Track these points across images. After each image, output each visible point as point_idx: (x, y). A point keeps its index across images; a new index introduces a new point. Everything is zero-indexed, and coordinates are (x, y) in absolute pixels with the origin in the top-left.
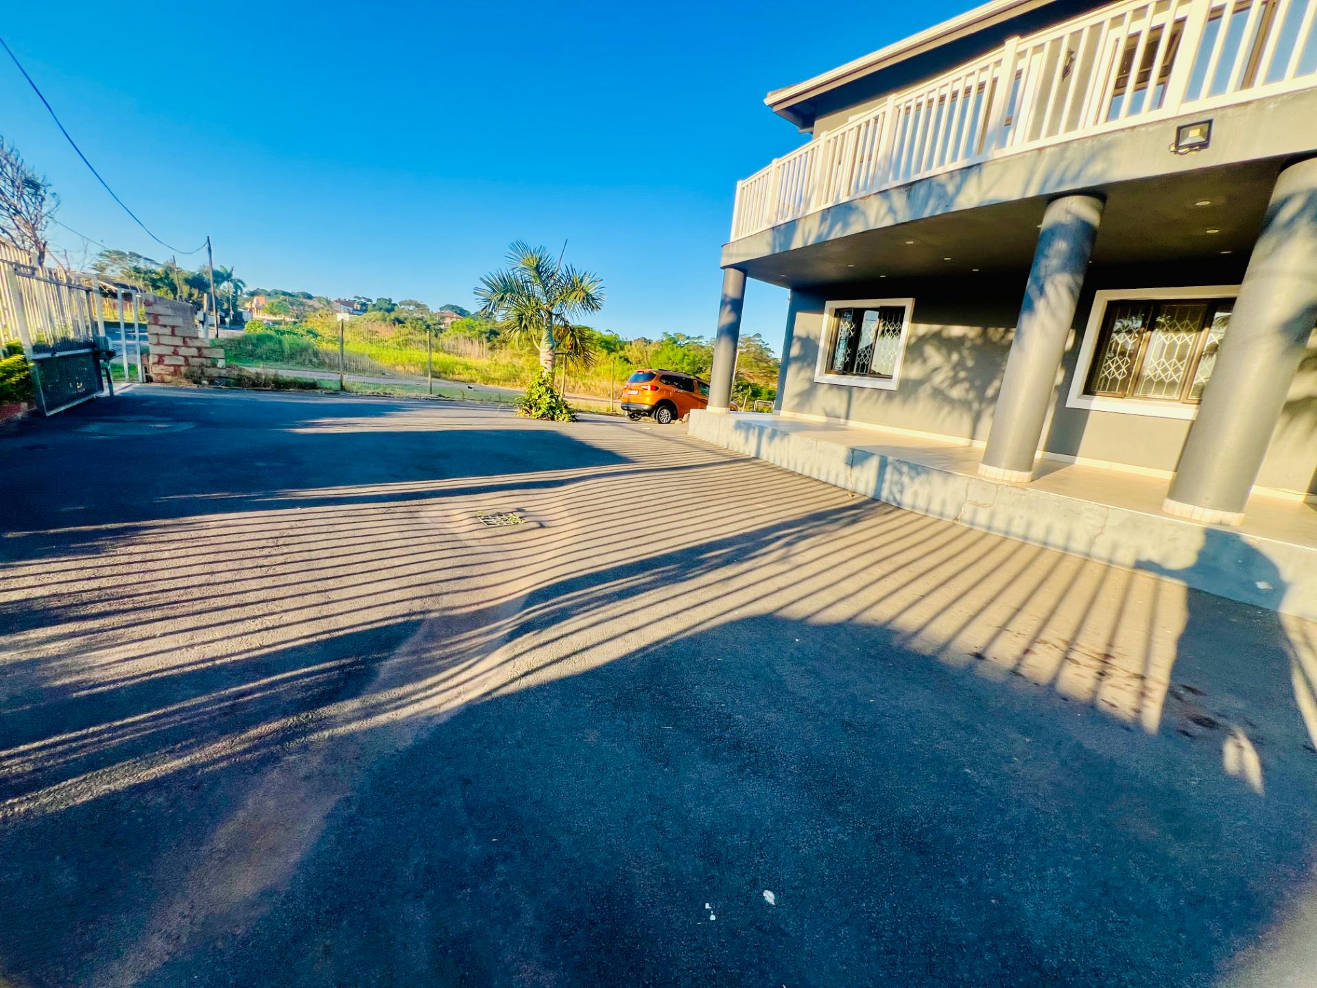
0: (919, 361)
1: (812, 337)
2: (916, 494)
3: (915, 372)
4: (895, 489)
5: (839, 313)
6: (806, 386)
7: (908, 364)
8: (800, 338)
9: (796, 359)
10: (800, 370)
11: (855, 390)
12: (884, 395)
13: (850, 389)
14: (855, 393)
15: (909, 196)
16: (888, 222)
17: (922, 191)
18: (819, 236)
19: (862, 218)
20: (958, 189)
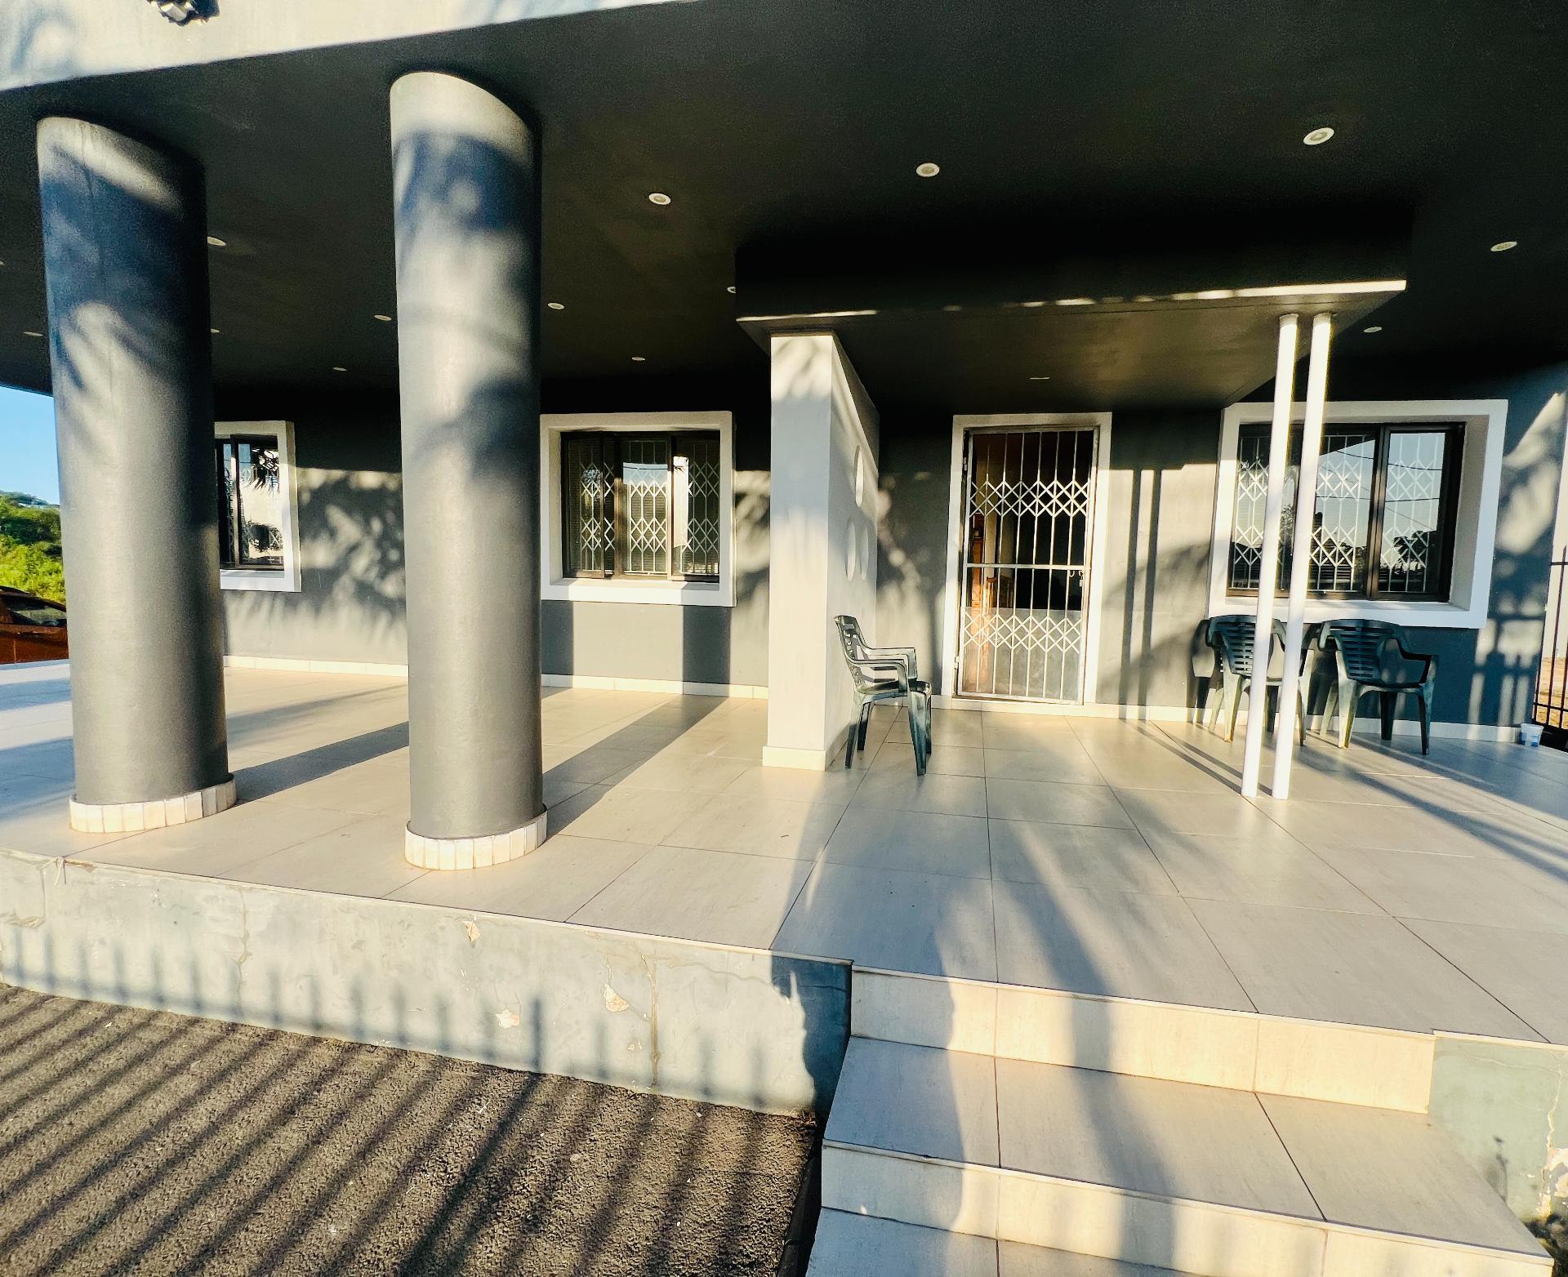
12: (279, 603)
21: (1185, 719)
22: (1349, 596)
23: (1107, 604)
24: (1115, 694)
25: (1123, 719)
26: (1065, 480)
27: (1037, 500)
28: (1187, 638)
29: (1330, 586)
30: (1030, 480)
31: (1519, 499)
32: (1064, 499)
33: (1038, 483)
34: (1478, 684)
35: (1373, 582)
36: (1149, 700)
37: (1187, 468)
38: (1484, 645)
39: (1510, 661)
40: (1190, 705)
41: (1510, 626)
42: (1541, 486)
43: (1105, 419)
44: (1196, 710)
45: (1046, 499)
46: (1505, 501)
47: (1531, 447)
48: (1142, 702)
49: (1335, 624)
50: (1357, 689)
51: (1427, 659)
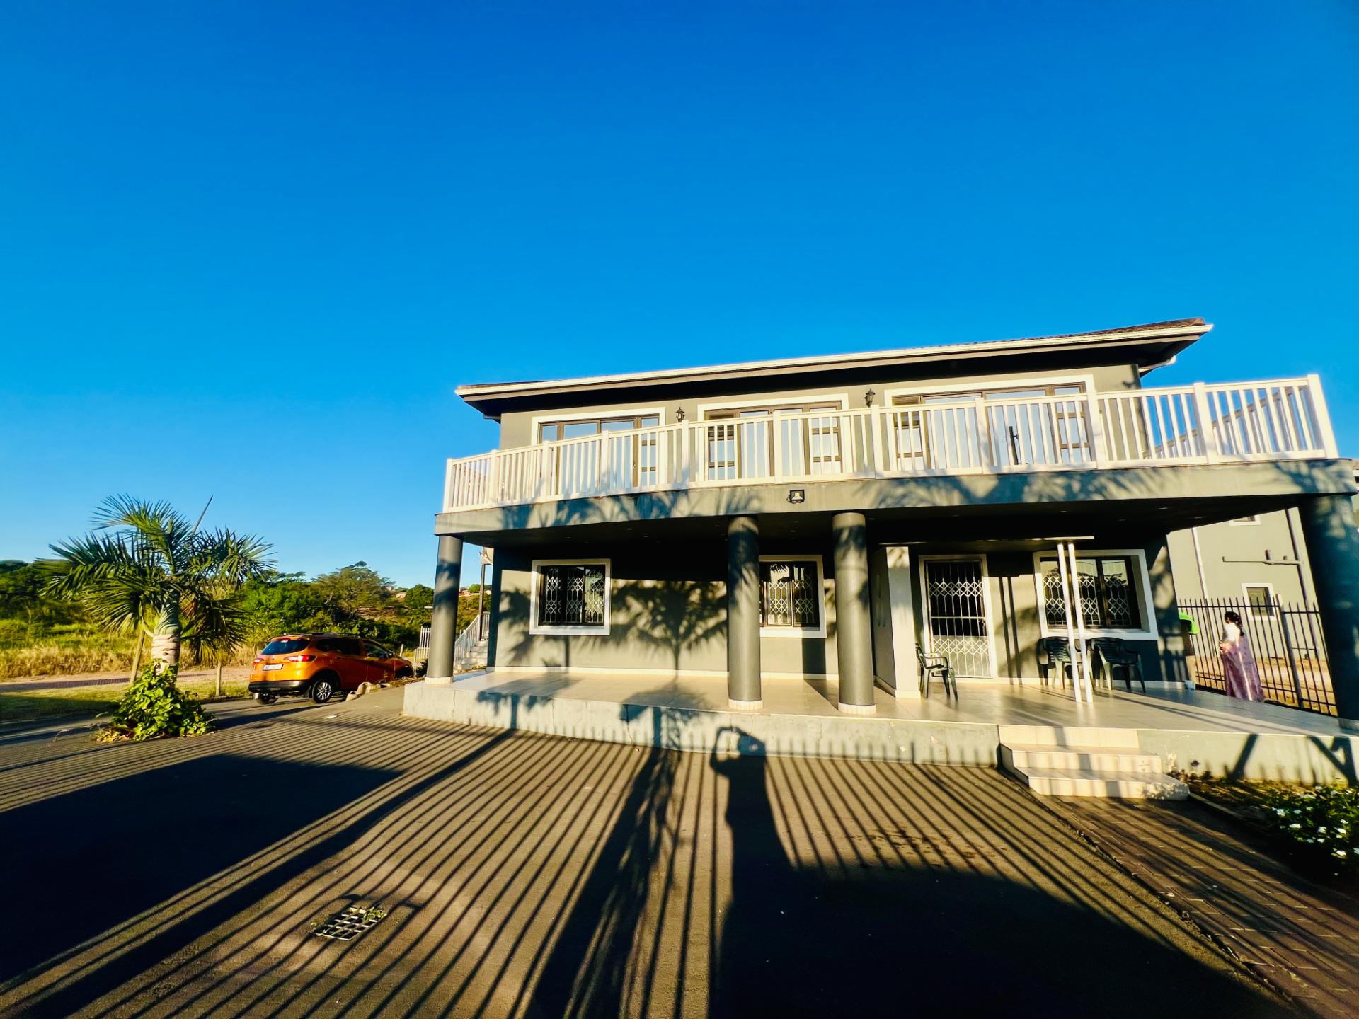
0: (624, 610)
1: (521, 592)
2: (691, 736)
3: (622, 618)
4: (673, 735)
5: (544, 571)
6: (521, 639)
7: (615, 613)
8: (508, 593)
9: (506, 614)
10: (511, 625)
11: (571, 638)
12: (598, 642)
13: (566, 639)
14: (572, 643)
15: (636, 503)
16: (621, 518)
17: (646, 501)
18: (557, 521)
19: (598, 513)
20: (674, 502)
21: (1040, 683)
22: (1100, 627)
23: (997, 633)
24: (1006, 673)
25: (1012, 684)
26: (970, 581)
27: (959, 590)
28: (1034, 648)
29: (1091, 623)
30: (955, 582)
31: (1160, 590)
32: (971, 589)
33: (959, 582)
34: (1163, 665)
35: (1109, 622)
36: (1022, 675)
37: (1021, 576)
38: (1161, 647)
39: (1173, 653)
40: (1041, 677)
41: (1170, 639)
42: (1166, 581)
43: (984, 557)
44: (1044, 679)
45: (963, 589)
46: (1154, 589)
47: (1158, 568)
48: (1019, 676)
49: (1096, 639)
50: (1111, 666)
51: (1136, 653)
